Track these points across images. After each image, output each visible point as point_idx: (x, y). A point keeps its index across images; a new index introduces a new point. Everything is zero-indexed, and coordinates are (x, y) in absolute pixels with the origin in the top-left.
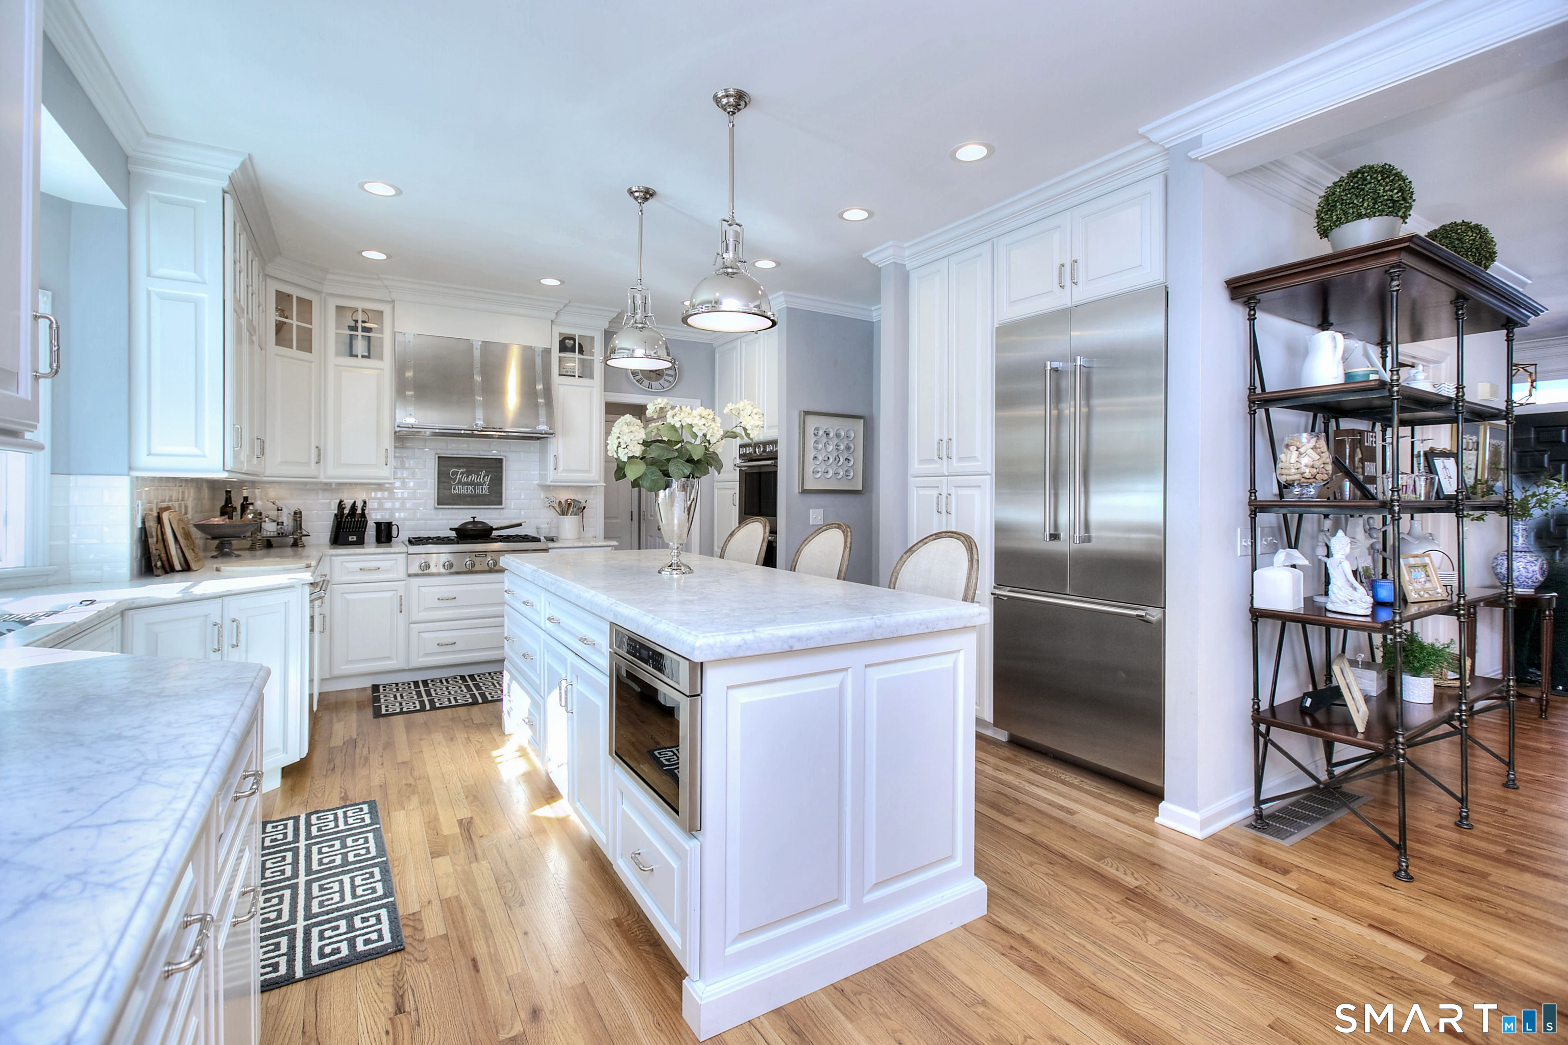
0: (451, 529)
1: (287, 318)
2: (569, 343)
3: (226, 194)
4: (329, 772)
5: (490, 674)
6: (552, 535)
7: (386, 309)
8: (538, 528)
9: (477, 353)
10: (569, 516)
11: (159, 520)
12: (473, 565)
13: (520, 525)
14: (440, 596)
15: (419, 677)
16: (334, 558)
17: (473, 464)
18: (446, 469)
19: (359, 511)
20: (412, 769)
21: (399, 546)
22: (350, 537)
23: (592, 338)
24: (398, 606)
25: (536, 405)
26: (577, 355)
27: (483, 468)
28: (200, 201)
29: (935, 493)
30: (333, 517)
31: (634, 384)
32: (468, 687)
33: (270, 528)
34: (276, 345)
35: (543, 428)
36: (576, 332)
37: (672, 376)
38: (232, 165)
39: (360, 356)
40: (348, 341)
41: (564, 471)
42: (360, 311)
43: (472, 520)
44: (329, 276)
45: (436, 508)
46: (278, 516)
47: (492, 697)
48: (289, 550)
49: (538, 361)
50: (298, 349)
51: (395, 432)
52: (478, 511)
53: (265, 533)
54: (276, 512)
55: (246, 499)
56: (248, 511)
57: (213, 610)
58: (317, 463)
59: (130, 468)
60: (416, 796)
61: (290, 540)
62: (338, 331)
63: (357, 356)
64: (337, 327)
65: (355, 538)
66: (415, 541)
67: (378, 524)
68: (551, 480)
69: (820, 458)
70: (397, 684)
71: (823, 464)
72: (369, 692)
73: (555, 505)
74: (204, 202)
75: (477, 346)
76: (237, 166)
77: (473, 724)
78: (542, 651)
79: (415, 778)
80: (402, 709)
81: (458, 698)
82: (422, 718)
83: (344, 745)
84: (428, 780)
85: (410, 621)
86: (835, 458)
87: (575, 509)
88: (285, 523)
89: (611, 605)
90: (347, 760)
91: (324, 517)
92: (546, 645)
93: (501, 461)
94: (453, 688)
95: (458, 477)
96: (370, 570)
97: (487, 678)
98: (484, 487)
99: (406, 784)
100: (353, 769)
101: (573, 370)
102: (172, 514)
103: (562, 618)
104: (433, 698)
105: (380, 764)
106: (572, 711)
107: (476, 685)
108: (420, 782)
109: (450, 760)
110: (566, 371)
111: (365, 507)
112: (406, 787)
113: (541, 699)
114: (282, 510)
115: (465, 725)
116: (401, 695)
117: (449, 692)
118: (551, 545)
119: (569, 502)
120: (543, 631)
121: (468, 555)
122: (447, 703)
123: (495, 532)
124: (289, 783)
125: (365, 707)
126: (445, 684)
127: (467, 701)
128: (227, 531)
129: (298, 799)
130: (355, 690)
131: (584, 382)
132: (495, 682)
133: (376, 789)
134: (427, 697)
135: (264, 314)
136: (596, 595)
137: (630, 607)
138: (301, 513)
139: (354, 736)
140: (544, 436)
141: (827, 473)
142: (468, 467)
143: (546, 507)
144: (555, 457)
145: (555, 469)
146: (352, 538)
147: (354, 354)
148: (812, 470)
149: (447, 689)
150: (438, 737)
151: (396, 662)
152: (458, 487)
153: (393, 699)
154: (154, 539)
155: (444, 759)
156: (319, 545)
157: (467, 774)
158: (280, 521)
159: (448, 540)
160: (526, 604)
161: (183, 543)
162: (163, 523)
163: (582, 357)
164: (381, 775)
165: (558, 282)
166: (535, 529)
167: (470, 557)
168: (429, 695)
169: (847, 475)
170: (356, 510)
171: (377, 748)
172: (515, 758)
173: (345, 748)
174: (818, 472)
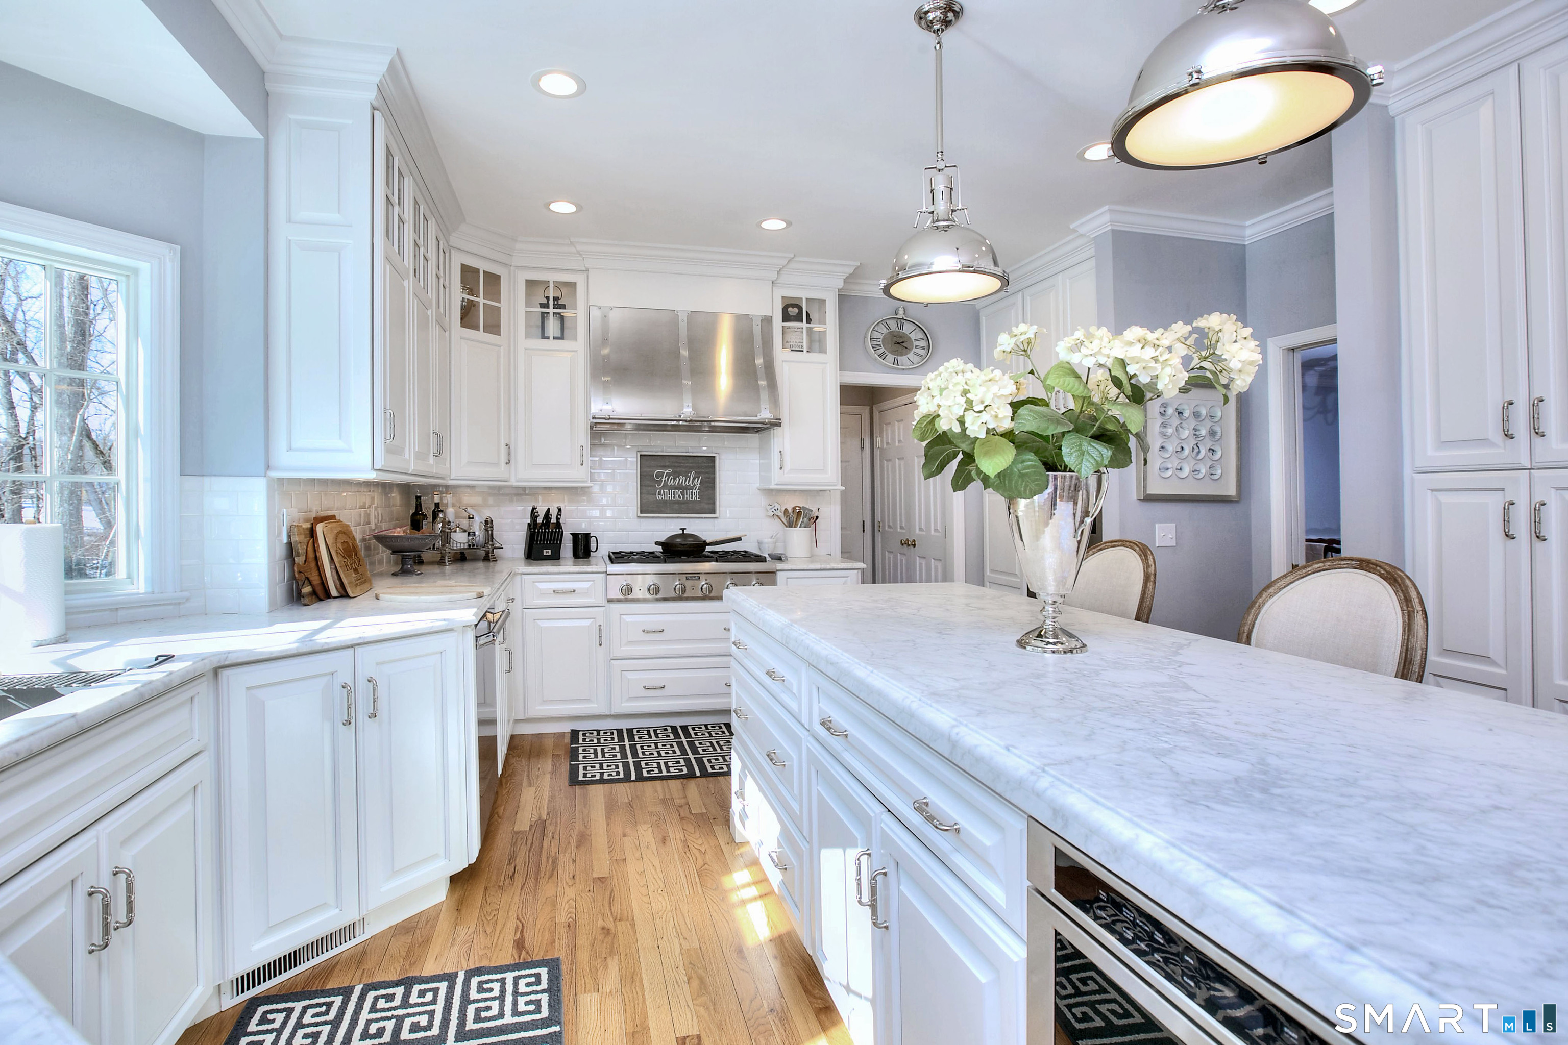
0: (657, 543)
1: (475, 296)
2: (793, 311)
3: (375, 111)
4: (507, 881)
5: (706, 726)
6: (779, 551)
7: (579, 279)
8: (760, 543)
9: (683, 326)
10: (798, 528)
11: (312, 533)
12: (684, 590)
13: (739, 539)
14: (646, 628)
15: (624, 725)
16: (524, 577)
17: (681, 464)
18: (649, 469)
19: (554, 520)
20: (612, 895)
21: (597, 563)
23: (823, 302)
24: (598, 637)
25: (757, 388)
26: (804, 324)
27: (693, 468)
28: (345, 121)
30: (526, 527)
31: (876, 359)
32: (680, 745)
33: (460, 539)
34: (462, 326)
35: (765, 414)
36: (802, 294)
37: (924, 348)
38: (377, 66)
39: (551, 338)
40: (539, 321)
41: (791, 470)
42: (552, 285)
43: (681, 532)
44: (518, 246)
45: (638, 517)
46: (469, 526)
47: (712, 767)
48: (481, 564)
49: (757, 330)
50: (485, 331)
51: (591, 425)
52: (687, 520)
53: (455, 545)
54: (467, 521)
55: (437, 505)
56: (439, 520)
57: (341, 665)
58: (507, 463)
59: (268, 467)
60: (616, 958)
61: (482, 553)
62: (528, 309)
63: (548, 338)
64: (528, 303)
65: (550, 553)
66: (617, 557)
67: (575, 536)
68: (776, 483)
69: (1170, 448)
70: (598, 731)
71: (1173, 458)
72: (567, 740)
73: (780, 514)
74: (348, 122)
75: (683, 317)
76: (384, 69)
77: (691, 813)
78: (805, 765)
79: (615, 914)
80: (602, 774)
81: (670, 764)
82: (627, 792)
83: (530, 829)
84: (633, 925)
85: (612, 657)
86: (1193, 448)
87: (805, 519)
88: (476, 533)
89: (1033, 778)
90: (531, 861)
91: (517, 527)
92: (813, 760)
93: (713, 459)
94: (663, 745)
95: (663, 479)
96: (564, 592)
97: (705, 735)
98: (694, 491)
99: (603, 928)
100: (537, 879)
101: (799, 344)
102: (330, 526)
103: (854, 730)
104: (639, 759)
105: (571, 877)
106: (885, 925)
107: (691, 744)
108: (622, 927)
109: (662, 886)
110: (792, 344)
111: (560, 515)
112: (603, 936)
113: (805, 843)
114: (473, 518)
115: (679, 815)
116: (602, 750)
117: (659, 752)
118: (779, 566)
119: (797, 511)
120: (806, 733)
121: (677, 577)
122: (656, 771)
123: (708, 548)
124: (457, 895)
125: (560, 765)
126: (654, 738)
127: (682, 770)
128: (406, 544)
129: (463, 933)
130: (553, 735)
131: (815, 356)
132: (714, 742)
133: (562, 931)
134: (633, 758)
135: (447, 290)
136: (961, 723)
137: (1119, 810)
138: (492, 521)
139: (544, 817)
140: (768, 426)
141: (1181, 469)
142: (675, 466)
143: (769, 516)
144: (780, 452)
145: (781, 468)
146: (546, 552)
147: (546, 335)
148: (1157, 466)
149: (657, 747)
150: (646, 834)
151: (596, 705)
152: (664, 492)
153: (592, 756)
154: (302, 558)
155: (654, 881)
156: (513, 559)
157: (688, 923)
158: (471, 531)
159: (654, 557)
160: (770, 676)
161: (340, 562)
162: (317, 538)
163: (809, 325)
164: (571, 901)
165: (783, 225)
166: (757, 544)
167: (680, 580)
168: (635, 754)
169: (1212, 474)
170: (551, 519)
171: (569, 843)
172: (755, 899)
173: (530, 837)
174: (1168, 469)
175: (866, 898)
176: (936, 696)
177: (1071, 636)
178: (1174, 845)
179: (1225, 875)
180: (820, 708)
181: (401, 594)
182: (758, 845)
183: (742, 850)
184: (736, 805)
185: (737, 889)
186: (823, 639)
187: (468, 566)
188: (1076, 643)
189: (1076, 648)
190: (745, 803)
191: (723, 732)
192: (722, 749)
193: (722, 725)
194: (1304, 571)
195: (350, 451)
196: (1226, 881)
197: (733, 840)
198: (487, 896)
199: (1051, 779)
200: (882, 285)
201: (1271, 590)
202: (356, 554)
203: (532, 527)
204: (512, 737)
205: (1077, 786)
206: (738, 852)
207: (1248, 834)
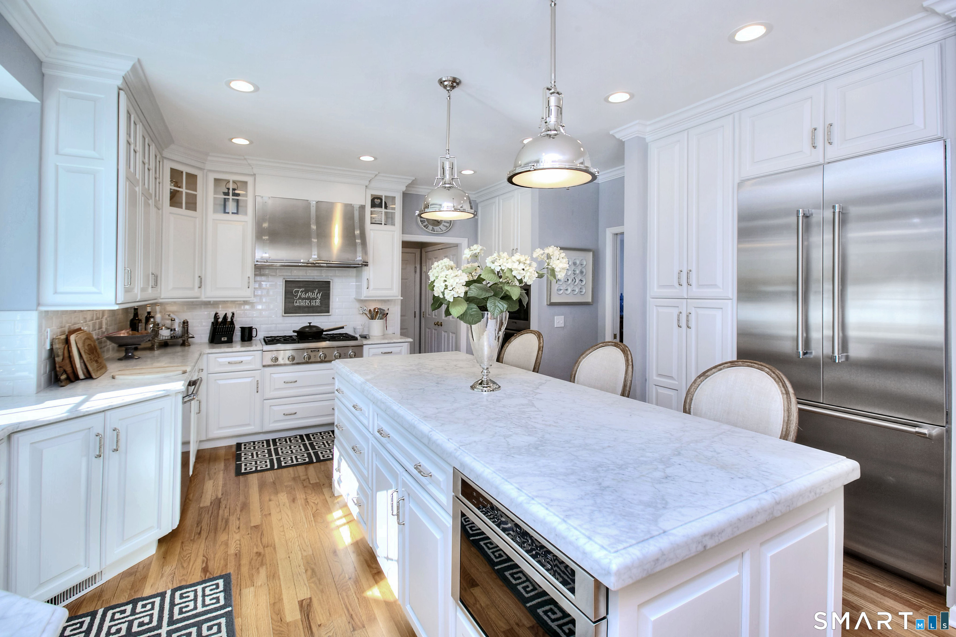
0: (294, 331)
1: (180, 187)
2: (377, 201)
3: (120, 91)
4: (196, 537)
5: (320, 433)
6: (365, 333)
7: (250, 180)
8: (355, 329)
9: (313, 209)
10: (376, 320)
11: (67, 341)
12: (309, 358)
13: (343, 328)
14: (286, 380)
15: (270, 437)
16: (209, 355)
17: (309, 286)
18: (290, 289)
19: (229, 320)
20: (262, 534)
21: (257, 345)
22: (223, 338)
23: (394, 198)
24: (256, 388)
25: (355, 245)
26: (383, 210)
27: (317, 288)
28: (100, 96)
29: (675, 311)
30: (210, 324)
31: (422, 228)
32: (305, 445)
33: (165, 334)
34: (171, 206)
35: (359, 258)
36: (382, 193)
38: (125, 67)
39: (230, 213)
40: (223, 203)
41: (374, 289)
42: (231, 182)
43: (308, 324)
44: (209, 158)
45: (283, 316)
46: (172, 325)
47: (323, 456)
48: (179, 349)
49: (356, 214)
50: (186, 209)
51: (255, 265)
52: (313, 317)
53: (161, 337)
54: (169, 322)
55: (149, 313)
56: (150, 322)
57: (96, 423)
58: (199, 287)
59: (39, 305)
60: (264, 567)
61: (180, 340)
62: (216, 196)
63: (228, 213)
64: (215, 192)
65: (226, 339)
66: (270, 341)
67: (243, 329)
68: (364, 296)
69: (562, 280)
70: (254, 442)
71: (564, 284)
72: (234, 449)
73: (366, 312)
74: (103, 96)
75: (313, 204)
76: (128, 68)
77: (310, 483)
78: (370, 451)
79: (264, 545)
80: (256, 467)
81: (298, 457)
82: (272, 476)
83: (211, 505)
84: (275, 548)
85: (264, 398)
86: (573, 280)
87: (381, 315)
88: (176, 329)
89: (455, 451)
90: (211, 523)
91: (204, 324)
92: (374, 449)
93: (329, 283)
94: (294, 447)
95: (299, 294)
96: (236, 363)
97: (319, 438)
98: (317, 301)
99: (257, 553)
100: (215, 533)
101: (380, 220)
102: (80, 335)
103: (393, 434)
104: (280, 456)
105: (237, 527)
106: (403, 523)
107: (311, 445)
108: (267, 550)
109: (292, 525)
110: (376, 220)
111: (234, 317)
112: (256, 557)
113: (370, 490)
114: (174, 320)
115: (303, 485)
116: (257, 453)
117: (292, 451)
118: (365, 342)
119: (376, 311)
120: (372, 436)
121: (306, 351)
122: (290, 462)
123: (324, 333)
124: (163, 549)
125: (230, 464)
126: (289, 443)
127: (305, 460)
128: (130, 341)
129: (168, 570)
130: (224, 448)
131: (389, 227)
132: (325, 442)
133: (232, 560)
134: (276, 456)
135: (161, 184)
136: (433, 430)
137: (481, 461)
138: (187, 322)
139: (220, 496)
140: (360, 266)
141: (567, 290)
142: (306, 287)
143: (361, 314)
144: (367, 279)
145: (368, 288)
146: (224, 339)
147: (227, 211)
148: (556, 288)
149: (290, 448)
150: (283, 498)
151: (253, 427)
152: (299, 301)
153: (250, 457)
154: (61, 358)
155: (287, 523)
156: (201, 344)
157: (306, 542)
158: (173, 328)
159: (292, 340)
160: (355, 408)
161: (87, 358)
162: (70, 344)
163: (386, 210)
164: (237, 541)
165: (373, 159)
166: (353, 329)
167: (307, 352)
168: (277, 453)
169: (581, 292)
170: (227, 319)
171: (236, 509)
172: (344, 524)
173: (211, 509)
174: (561, 290)
175: (395, 512)
176: (426, 417)
177: (494, 383)
178: (495, 472)
179: (507, 481)
180: (378, 423)
181: (131, 374)
182: (347, 496)
183: (339, 500)
184: (336, 475)
185: (335, 520)
186: (381, 390)
187: (169, 350)
188: (496, 386)
189: (496, 388)
190: (340, 474)
191: (330, 436)
192: (329, 445)
193: (330, 432)
194: (596, 347)
195: (100, 293)
196: (507, 483)
197: (334, 495)
198: (183, 547)
199: (462, 451)
200: (417, 214)
201: (584, 356)
202: (96, 351)
203: (215, 324)
204: (198, 451)
205: (469, 453)
206: (336, 501)
207: (521, 465)
